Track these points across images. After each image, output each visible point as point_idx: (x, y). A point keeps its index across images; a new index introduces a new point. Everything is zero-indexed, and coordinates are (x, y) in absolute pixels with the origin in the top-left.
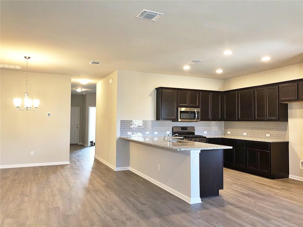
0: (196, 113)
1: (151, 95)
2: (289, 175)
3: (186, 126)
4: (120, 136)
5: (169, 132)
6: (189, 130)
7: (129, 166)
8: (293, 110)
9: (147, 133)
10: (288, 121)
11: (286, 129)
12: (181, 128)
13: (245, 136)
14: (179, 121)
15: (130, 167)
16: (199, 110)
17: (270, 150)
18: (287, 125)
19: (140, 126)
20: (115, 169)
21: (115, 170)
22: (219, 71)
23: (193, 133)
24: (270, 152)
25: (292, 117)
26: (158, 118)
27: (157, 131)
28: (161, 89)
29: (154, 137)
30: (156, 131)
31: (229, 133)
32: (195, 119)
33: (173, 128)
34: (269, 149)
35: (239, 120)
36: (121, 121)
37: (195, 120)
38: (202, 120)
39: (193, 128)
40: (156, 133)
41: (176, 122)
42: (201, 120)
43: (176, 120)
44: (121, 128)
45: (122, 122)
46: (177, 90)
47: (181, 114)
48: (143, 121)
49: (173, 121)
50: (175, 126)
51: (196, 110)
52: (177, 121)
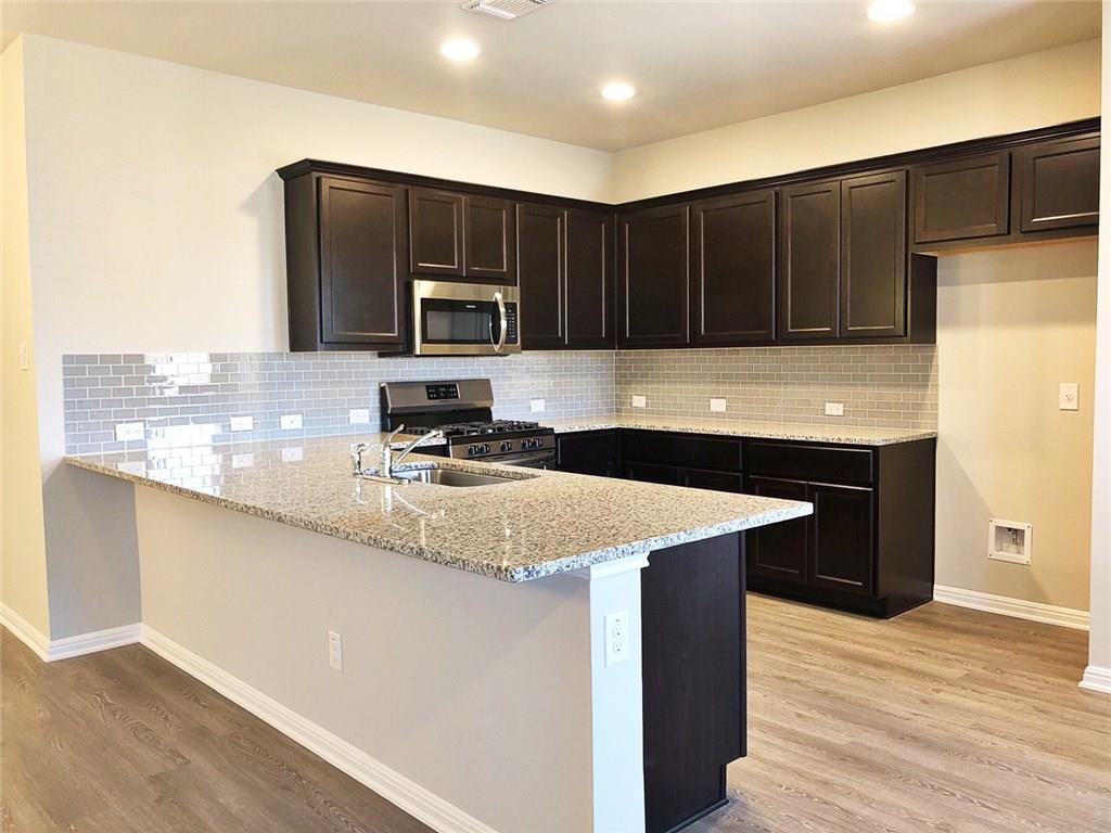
0: (502, 310)
1: (250, 206)
2: (935, 586)
3: (449, 378)
4: (70, 449)
5: (365, 416)
6: (463, 399)
7: (140, 621)
8: (962, 287)
9: (242, 423)
10: (935, 342)
11: (926, 378)
12: (428, 387)
13: (719, 415)
14: (418, 352)
15: (142, 625)
16: (515, 294)
17: (875, 485)
18: (931, 359)
19: (193, 388)
20: (47, 648)
21: (46, 658)
22: (618, 93)
23: (486, 414)
24: (876, 491)
25: (953, 323)
26: (301, 337)
27: (300, 413)
28: (315, 175)
29: (282, 444)
30: (289, 414)
31: (639, 401)
32: (497, 343)
33: (382, 390)
34: (872, 480)
35: (697, 342)
36: (67, 359)
37: (496, 348)
38: (528, 345)
39: (484, 386)
40: (291, 422)
41: (399, 360)
42: (525, 347)
43: (403, 348)
44: (67, 405)
45: (76, 366)
46: (402, 186)
47: (428, 313)
48: (213, 358)
49: (381, 355)
50: (393, 379)
51: (498, 296)
52: (408, 351)
